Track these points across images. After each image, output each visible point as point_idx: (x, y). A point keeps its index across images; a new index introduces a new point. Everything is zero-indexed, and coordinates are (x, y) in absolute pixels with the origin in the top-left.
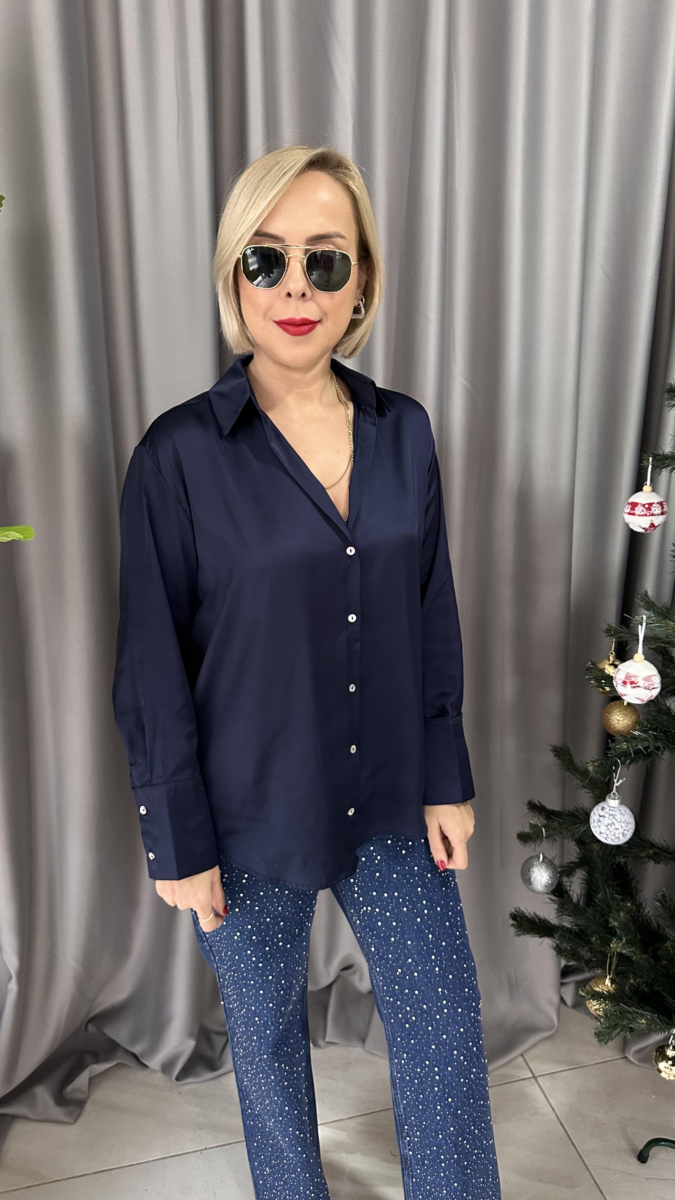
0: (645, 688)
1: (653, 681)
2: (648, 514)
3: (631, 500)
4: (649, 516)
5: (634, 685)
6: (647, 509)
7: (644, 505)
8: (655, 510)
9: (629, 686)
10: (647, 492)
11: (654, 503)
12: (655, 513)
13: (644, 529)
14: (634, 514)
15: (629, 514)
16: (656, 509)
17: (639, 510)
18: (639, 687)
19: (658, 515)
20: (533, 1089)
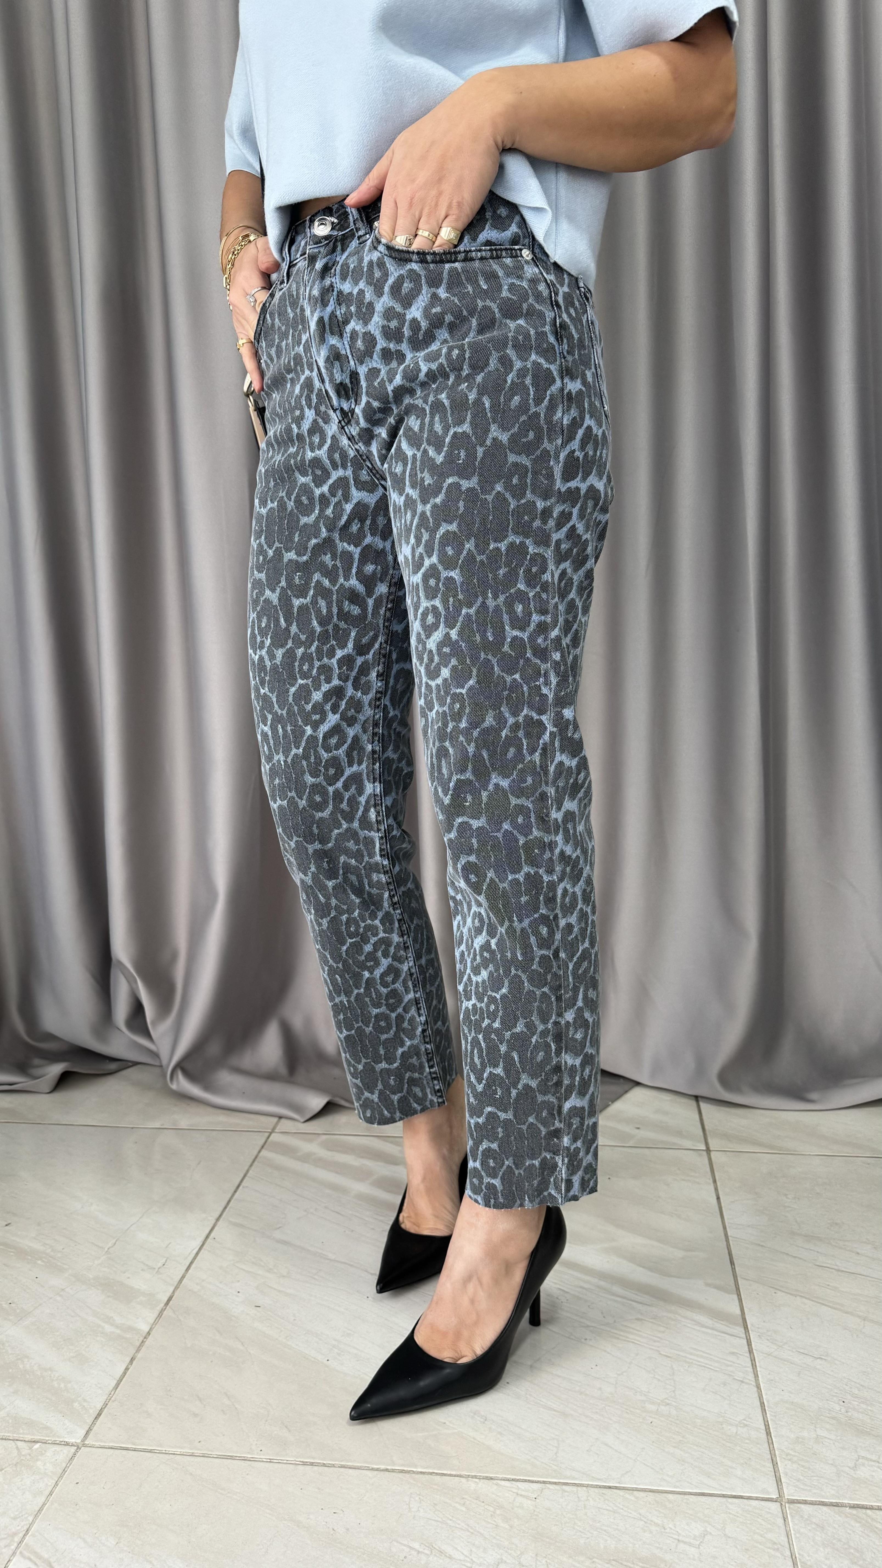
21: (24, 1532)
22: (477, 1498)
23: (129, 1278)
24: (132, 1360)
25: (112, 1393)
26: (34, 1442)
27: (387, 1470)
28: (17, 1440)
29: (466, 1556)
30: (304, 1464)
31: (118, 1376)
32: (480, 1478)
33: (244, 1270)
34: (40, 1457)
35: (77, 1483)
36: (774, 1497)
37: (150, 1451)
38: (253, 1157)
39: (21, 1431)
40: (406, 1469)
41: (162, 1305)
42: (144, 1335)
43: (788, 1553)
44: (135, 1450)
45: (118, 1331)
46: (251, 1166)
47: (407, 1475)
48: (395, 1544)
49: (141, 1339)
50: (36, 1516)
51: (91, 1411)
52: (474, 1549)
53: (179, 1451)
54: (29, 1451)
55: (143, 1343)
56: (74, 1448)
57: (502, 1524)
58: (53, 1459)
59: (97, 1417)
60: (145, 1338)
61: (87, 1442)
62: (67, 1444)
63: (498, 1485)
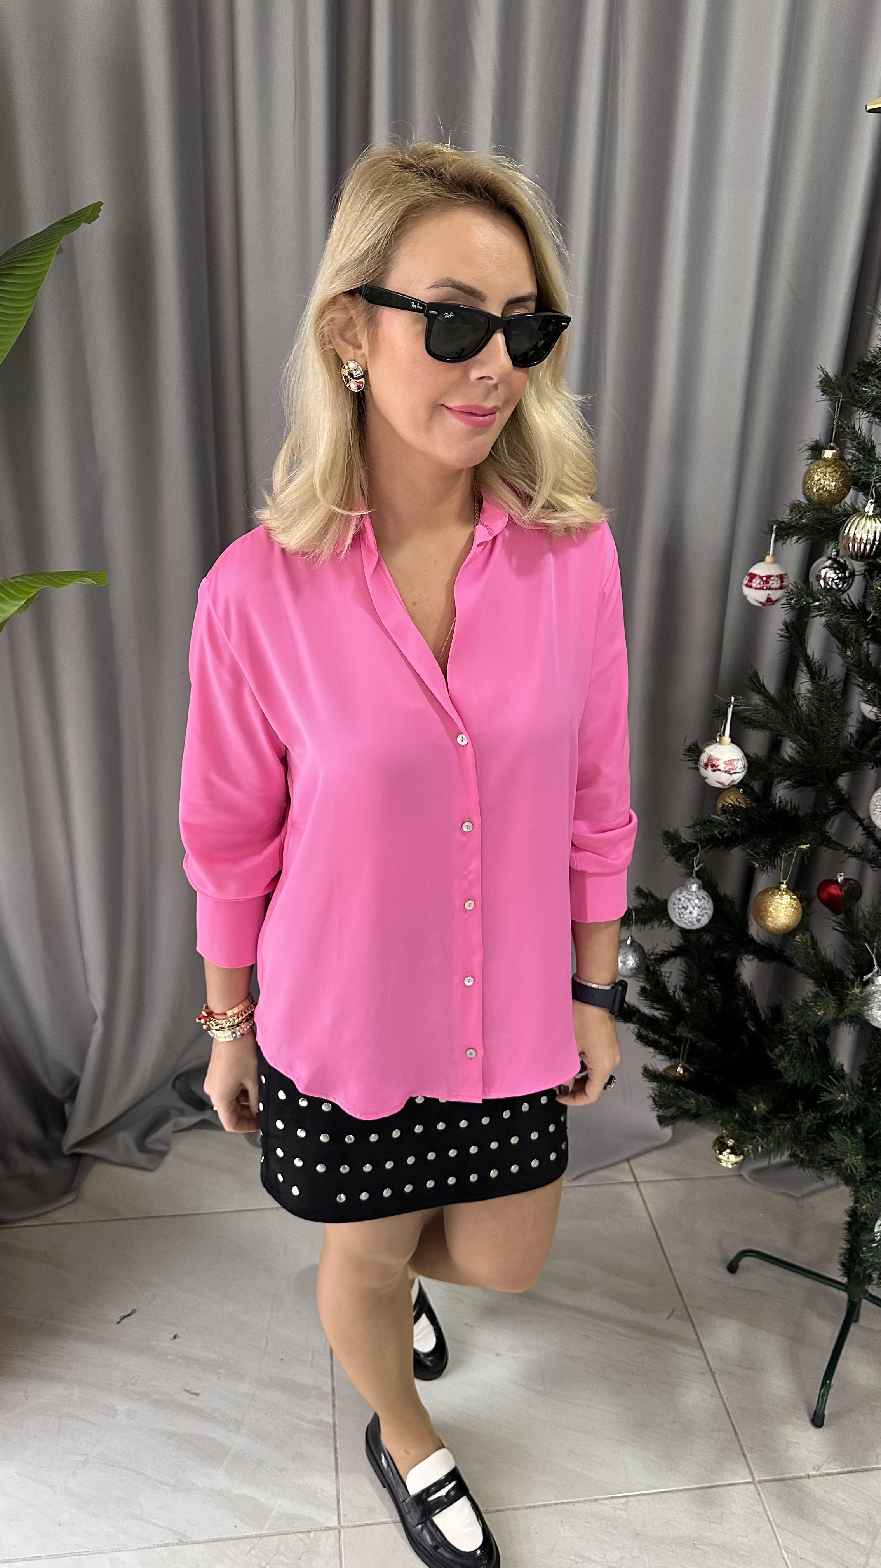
0: (726, 772)
1: (734, 766)
2: (765, 588)
3: (752, 571)
4: (766, 589)
5: (714, 768)
6: (764, 581)
7: (761, 578)
8: (773, 584)
9: (710, 768)
10: (768, 563)
11: (772, 576)
12: (773, 586)
13: (761, 603)
14: (751, 587)
15: (747, 586)
16: (774, 582)
17: (756, 582)
18: (719, 770)
19: (776, 589)
20: (634, 1195)
22: (594, 1516)
23: (295, 1375)
24: (336, 1449)
26: (308, 1531)
28: (296, 1533)
32: (591, 1501)
34: (319, 1543)
39: (295, 1525)
41: (331, 1397)
42: (332, 1425)
43: (766, 1518)
49: (332, 1429)
51: (332, 1499)
54: (310, 1540)
55: (335, 1432)
56: (336, 1531)
57: (614, 1532)
58: (327, 1542)
59: (338, 1504)
60: (334, 1428)
61: (342, 1524)
62: (330, 1529)
63: (601, 1503)
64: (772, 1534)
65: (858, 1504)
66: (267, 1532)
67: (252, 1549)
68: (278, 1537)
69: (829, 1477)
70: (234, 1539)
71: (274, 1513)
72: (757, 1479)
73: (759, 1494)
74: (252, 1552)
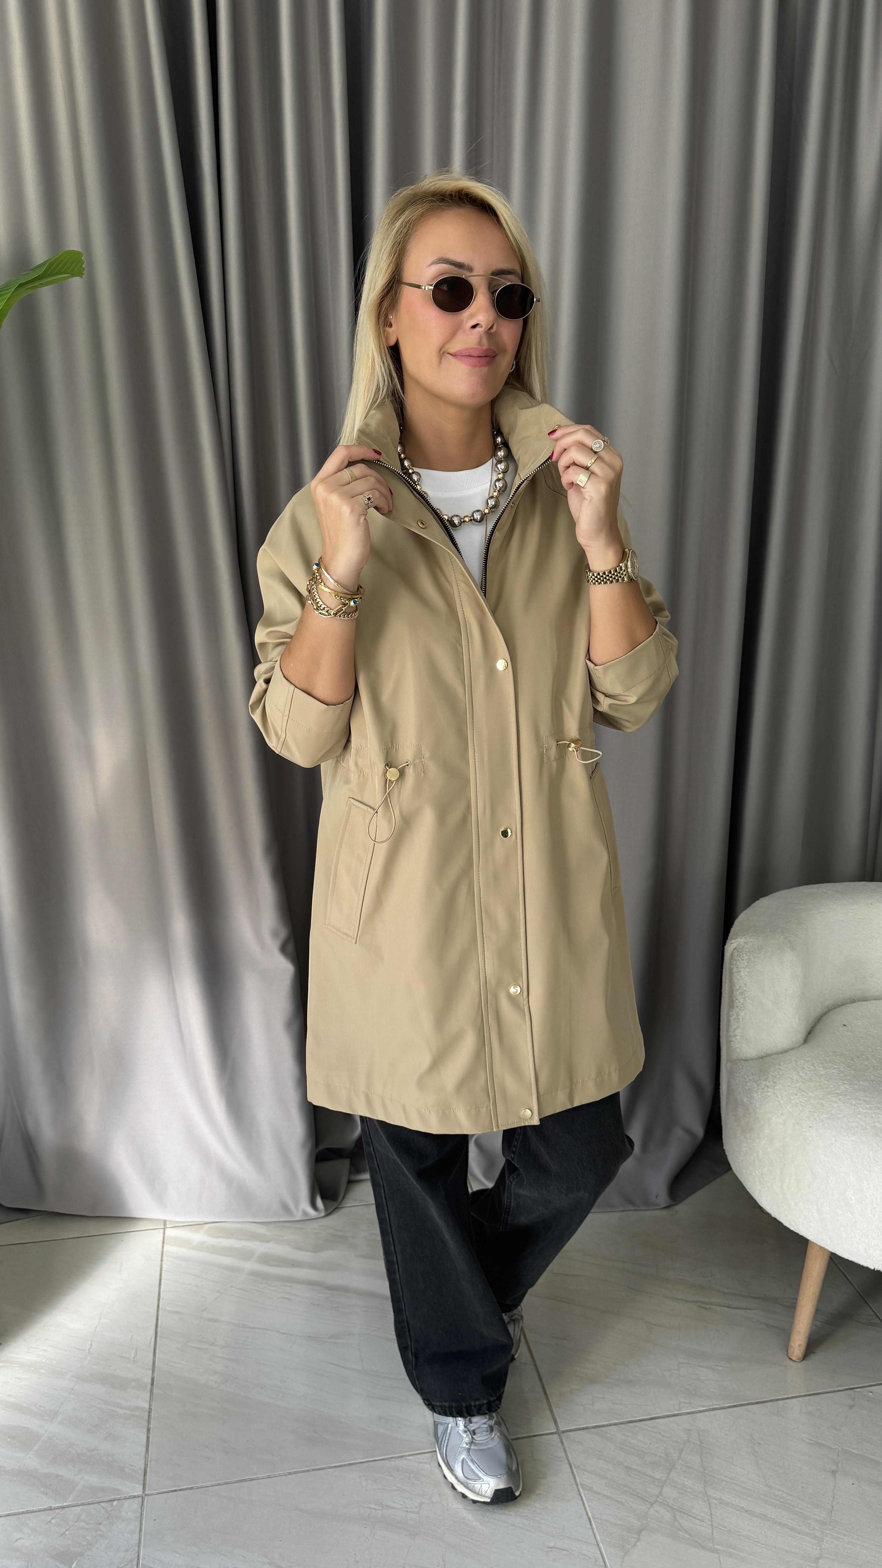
21: (137, 1558)
22: (398, 1470)
23: (115, 1370)
24: (148, 1430)
25: (147, 1456)
26: (112, 1501)
27: (341, 1466)
28: (100, 1502)
29: (402, 1505)
30: (290, 1474)
31: (145, 1445)
33: (194, 1347)
34: (121, 1510)
35: (155, 1520)
36: (554, 1431)
37: (191, 1488)
38: (160, 1253)
39: (100, 1496)
40: (352, 1462)
41: (149, 1386)
42: (148, 1410)
43: (566, 1462)
44: (181, 1490)
45: (129, 1412)
46: (162, 1260)
47: (353, 1466)
48: (361, 1508)
49: (147, 1414)
50: (139, 1546)
51: (140, 1472)
52: (405, 1500)
53: (209, 1484)
54: (112, 1508)
55: (149, 1416)
56: (140, 1499)
57: (415, 1482)
58: (130, 1509)
59: (145, 1475)
60: (150, 1412)
61: (147, 1493)
62: (134, 1497)
63: (406, 1459)
64: (571, 1474)
65: (657, 1445)
66: (69, 1504)
67: (53, 1519)
68: (81, 1507)
69: (630, 1424)
70: (36, 1512)
71: (79, 1487)
72: (562, 1430)
73: (562, 1442)
74: (53, 1521)
